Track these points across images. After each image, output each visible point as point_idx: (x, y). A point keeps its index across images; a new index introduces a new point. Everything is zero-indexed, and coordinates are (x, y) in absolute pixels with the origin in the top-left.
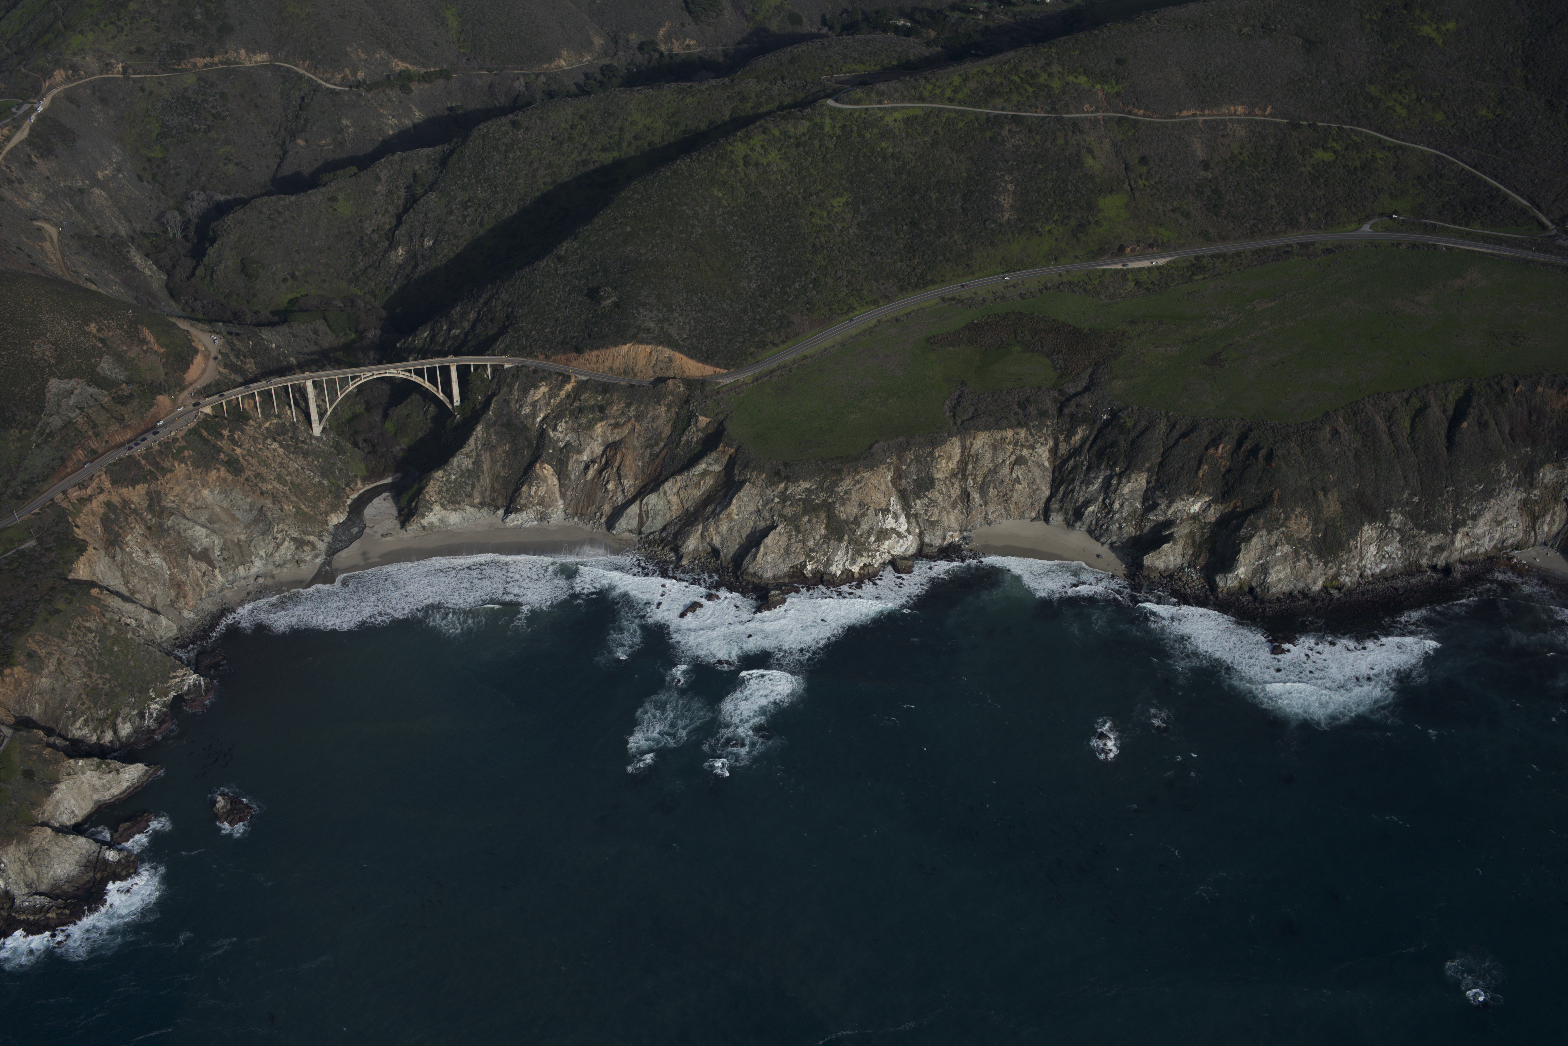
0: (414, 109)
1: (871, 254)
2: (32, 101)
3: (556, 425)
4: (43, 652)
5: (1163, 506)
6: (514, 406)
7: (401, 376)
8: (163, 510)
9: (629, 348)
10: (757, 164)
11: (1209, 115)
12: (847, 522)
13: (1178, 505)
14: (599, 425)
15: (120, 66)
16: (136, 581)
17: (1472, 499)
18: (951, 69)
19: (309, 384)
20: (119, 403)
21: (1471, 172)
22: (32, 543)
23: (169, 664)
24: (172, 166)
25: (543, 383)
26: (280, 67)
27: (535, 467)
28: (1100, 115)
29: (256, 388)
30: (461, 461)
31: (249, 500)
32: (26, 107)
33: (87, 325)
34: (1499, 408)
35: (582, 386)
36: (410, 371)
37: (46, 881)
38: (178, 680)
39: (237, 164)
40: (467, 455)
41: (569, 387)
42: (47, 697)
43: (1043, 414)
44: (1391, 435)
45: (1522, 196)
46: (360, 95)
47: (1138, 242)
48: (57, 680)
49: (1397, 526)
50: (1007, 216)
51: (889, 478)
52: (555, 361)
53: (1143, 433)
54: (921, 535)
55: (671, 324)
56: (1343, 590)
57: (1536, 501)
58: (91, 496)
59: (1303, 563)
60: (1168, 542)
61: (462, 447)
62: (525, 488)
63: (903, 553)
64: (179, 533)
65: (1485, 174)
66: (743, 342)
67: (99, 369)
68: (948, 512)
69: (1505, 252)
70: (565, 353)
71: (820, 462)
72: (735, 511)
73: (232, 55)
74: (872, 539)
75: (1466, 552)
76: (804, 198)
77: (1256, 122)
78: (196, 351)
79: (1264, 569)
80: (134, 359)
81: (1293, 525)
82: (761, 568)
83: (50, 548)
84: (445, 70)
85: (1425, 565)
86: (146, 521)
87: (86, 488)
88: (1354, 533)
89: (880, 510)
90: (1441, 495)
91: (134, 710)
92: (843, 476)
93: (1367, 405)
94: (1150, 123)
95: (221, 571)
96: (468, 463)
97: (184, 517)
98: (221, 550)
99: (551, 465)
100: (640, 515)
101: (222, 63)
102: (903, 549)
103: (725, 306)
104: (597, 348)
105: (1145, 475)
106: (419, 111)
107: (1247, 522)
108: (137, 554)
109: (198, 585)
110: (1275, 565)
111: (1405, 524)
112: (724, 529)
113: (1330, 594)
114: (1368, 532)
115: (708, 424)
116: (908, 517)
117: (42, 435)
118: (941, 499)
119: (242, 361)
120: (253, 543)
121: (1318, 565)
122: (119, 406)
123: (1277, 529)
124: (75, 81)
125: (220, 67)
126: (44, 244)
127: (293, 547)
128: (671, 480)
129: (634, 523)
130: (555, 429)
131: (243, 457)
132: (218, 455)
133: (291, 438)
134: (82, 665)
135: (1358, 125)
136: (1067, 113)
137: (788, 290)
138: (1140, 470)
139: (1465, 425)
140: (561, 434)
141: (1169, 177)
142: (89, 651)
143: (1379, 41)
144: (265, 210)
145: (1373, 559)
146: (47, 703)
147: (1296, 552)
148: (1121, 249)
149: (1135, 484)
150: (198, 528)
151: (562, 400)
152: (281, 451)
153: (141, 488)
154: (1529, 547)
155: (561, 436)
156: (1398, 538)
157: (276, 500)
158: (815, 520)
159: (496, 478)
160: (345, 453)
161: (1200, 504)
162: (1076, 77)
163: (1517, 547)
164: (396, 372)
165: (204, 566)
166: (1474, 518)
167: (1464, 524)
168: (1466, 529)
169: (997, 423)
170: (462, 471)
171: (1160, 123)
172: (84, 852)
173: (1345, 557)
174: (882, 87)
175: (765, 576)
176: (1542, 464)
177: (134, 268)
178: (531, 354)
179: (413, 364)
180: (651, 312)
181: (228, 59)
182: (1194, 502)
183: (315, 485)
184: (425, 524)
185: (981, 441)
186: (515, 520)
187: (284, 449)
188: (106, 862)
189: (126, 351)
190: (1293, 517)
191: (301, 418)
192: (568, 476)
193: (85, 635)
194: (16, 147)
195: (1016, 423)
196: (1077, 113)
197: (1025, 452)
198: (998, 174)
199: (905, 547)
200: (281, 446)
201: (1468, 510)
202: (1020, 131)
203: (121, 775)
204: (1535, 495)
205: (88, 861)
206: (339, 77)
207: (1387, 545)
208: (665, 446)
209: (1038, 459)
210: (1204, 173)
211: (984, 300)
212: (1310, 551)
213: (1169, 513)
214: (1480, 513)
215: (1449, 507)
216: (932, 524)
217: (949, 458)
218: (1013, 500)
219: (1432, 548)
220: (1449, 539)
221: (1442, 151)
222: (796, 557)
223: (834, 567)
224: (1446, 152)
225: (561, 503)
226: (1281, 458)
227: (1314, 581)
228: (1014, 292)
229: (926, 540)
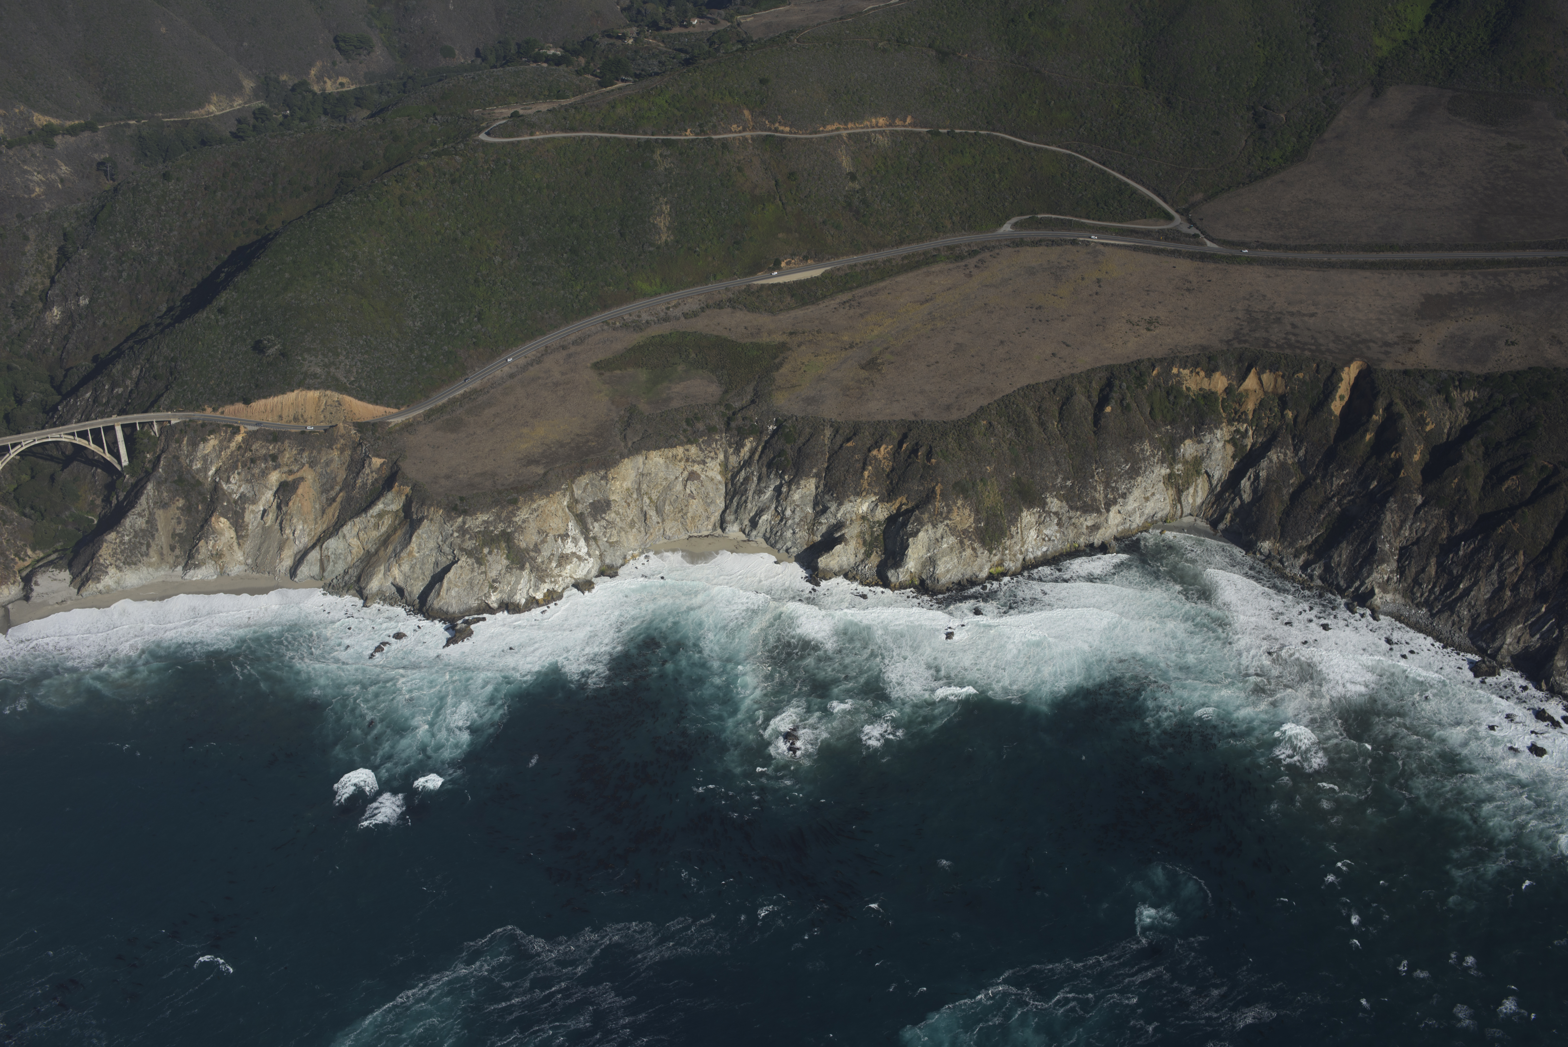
1: (533, 284)
3: (229, 477)
5: (833, 509)
6: (184, 462)
7: (63, 440)
9: (297, 395)
10: (413, 203)
11: (852, 128)
12: (527, 550)
13: (847, 507)
14: (275, 474)
17: (1120, 478)
21: (1101, 169)
25: (212, 436)
27: (210, 521)
28: (748, 134)
30: (134, 521)
34: (1139, 390)
35: (252, 436)
36: (73, 434)
40: (140, 515)
41: (239, 438)
43: (711, 430)
44: (1042, 424)
45: (1148, 189)
46: (2, 152)
47: (793, 255)
49: (1054, 510)
51: (565, 503)
52: (223, 412)
53: (808, 440)
54: (602, 556)
55: (339, 368)
57: (1179, 475)
59: (968, 552)
60: (840, 543)
61: (133, 507)
62: (202, 543)
63: (585, 576)
65: (1113, 170)
66: (412, 381)
68: (626, 532)
69: (1137, 243)
70: (232, 403)
71: (496, 494)
72: (416, 549)
75: (1120, 529)
76: (463, 234)
77: (898, 132)
79: (932, 561)
81: (956, 517)
82: (446, 603)
84: (89, 123)
85: (1083, 544)
88: (1014, 520)
89: (559, 535)
90: (1093, 477)
92: (519, 505)
94: (797, 139)
96: (141, 523)
99: (228, 519)
100: (321, 561)
102: (585, 572)
103: (391, 345)
104: (265, 397)
105: (813, 481)
107: (913, 518)
110: (942, 557)
111: (1061, 508)
112: (406, 567)
114: (1028, 517)
115: (382, 465)
116: (587, 539)
118: (618, 520)
121: (983, 553)
123: (942, 522)
128: (350, 523)
129: (316, 569)
130: (228, 481)
135: (994, 130)
136: (715, 134)
137: (453, 325)
138: (808, 476)
139: (1108, 409)
140: (235, 485)
141: (817, 190)
143: (1007, 48)
145: (1034, 543)
147: (961, 542)
148: (777, 263)
149: (805, 490)
151: (232, 452)
154: (1177, 519)
155: (234, 487)
156: (1056, 521)
158: (495, 551)
159: (172, 535)
160: (11, 523)
161: (867, 504)
163: (1166, 520)
164: (58, 436)
166: (1124, 496)
167: (1115, 502)
168: (1117, 507)
169: (667, 442)
170: (135, 532)
171: (806, 139)
173: (1007, 544)
174: (533, 118)
175: (452, 607)
176: (1182, 440)
178: (197, 408)
179: (76, 427)
180: (316, 357)
182: (861, 503)
184: (102, 587)
185: (656, 460)
186: (195, 574)
190: (955, 508)
192: (245, 528)
195: (685, 440)
196: (725, 133)
197: (697, 468)
198: (653, 197)
199: (586, 569)
201: (1117, 489)
202: (672, 154)
204: (1178, 470)
207: (1046, 528)
208: (341, 490)
209: (710, 474)
210: (851, 184)
211: (647, 322)
212: (974, 541)
213: (839, 515)
214: (1129, 491)
215: (1100, 488)
216: (611, 544)
217: (624, 480)
218: (689, 515)
219: (1087, 527)
220: (1102, 518)
221: (1073, 151)
222: (480, 589)
223: (518, 595)
224: (1076, 152)
225: (239, 556)
226: (940, 454)
227: (981, 569)
228: (677, 312)
229: (608, 561)
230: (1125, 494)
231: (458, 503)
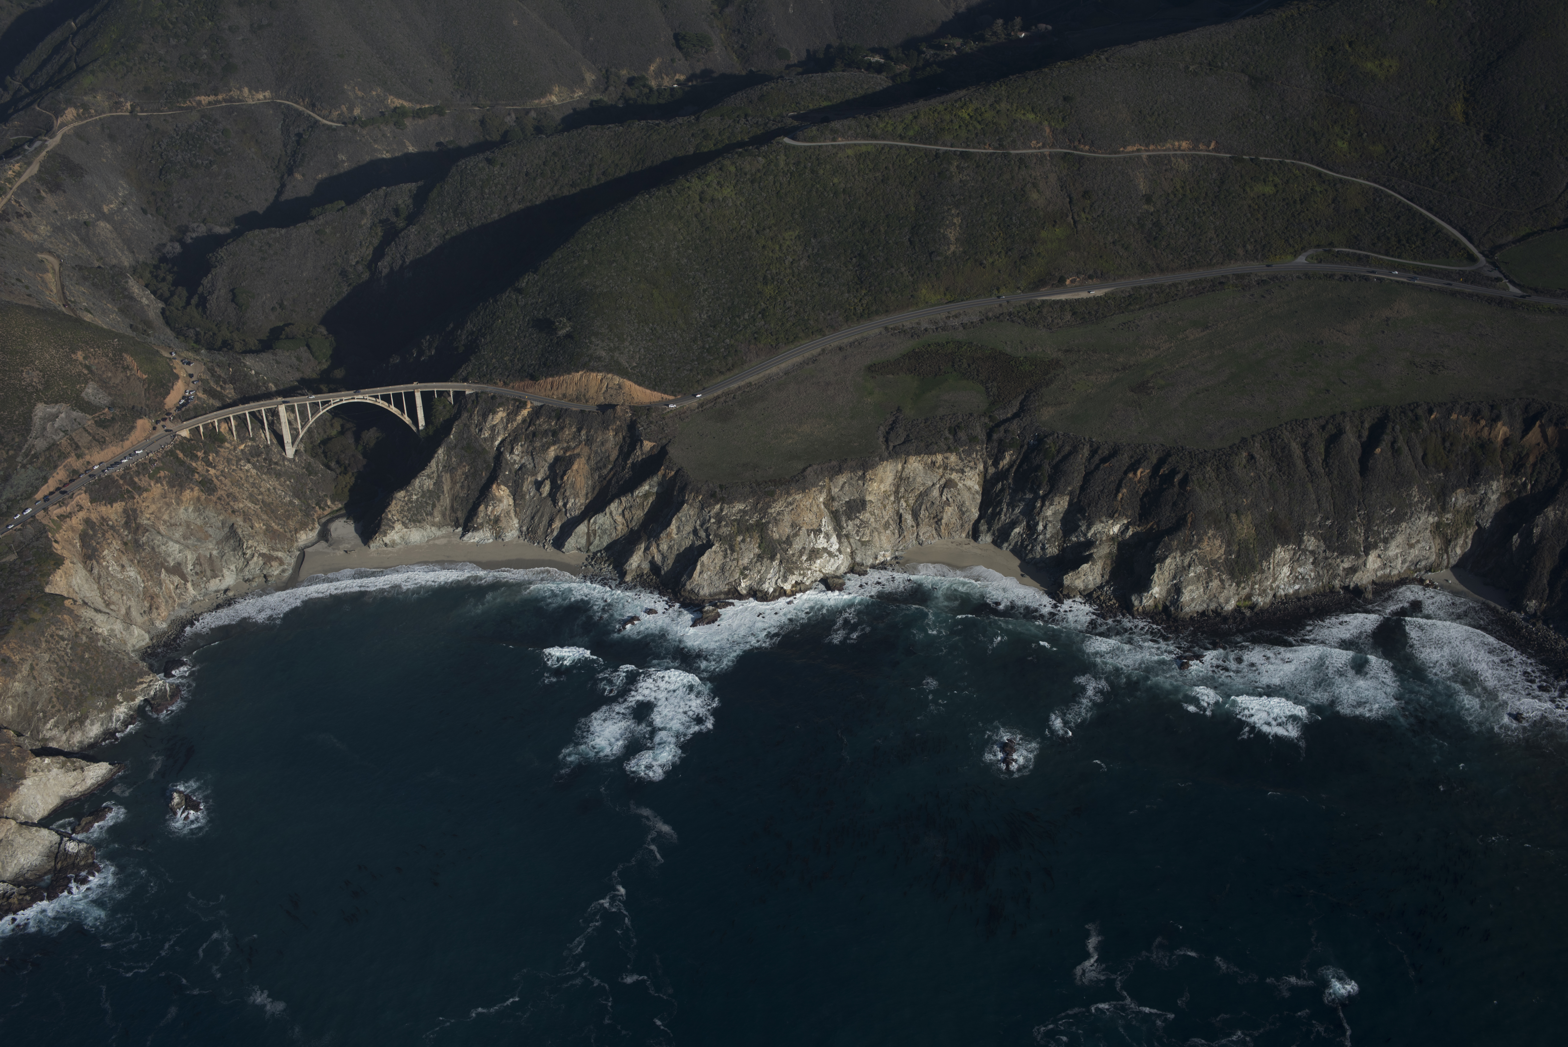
0: (407, 143)
1: (820, 285)
2: (44, 138)
3: (512, 449)
4: (16, 658)
5: (1083, 528)
6: (474, 430)
7: (368, 401)
8: (138, 527)
9: (582, 376)
10: (712, 200)
11: (1153, 150)
12: (780, 542)
13: (1098, 527)
14: (552, 448)
15: (128, 104)
16: (112, 592)
17: (1383, 522)
18: (905, 107)
19: (282, 409)
20: (100, 426)
21: (1408, 205)
22: (13, 557)
23: (136, 670)
24: (175, 199)
25: (501, 409)
26: (281, 104)
27: (491, 487)
28: (1046, 151)
29: (231, 413)
30: (423, 482)
31: (221, 518)
32: (37, 144)
33: (74, 353)
34: (1413, 434)
35: (536, 412)
36: (376, 397)
37: (10, 869)
38: (145, 685)
39: (236, 197)
40: (429, 477)
41: (525, 412)
42: (20, 700)
43: (973, 440)
44: (1307, 461)
45: (1455, 228)
46: (356, 131)
47: (1078, 273)
48: (29, 684)
49: (1311, 548)
50: (952, 248)
51: (821, 500)
52: (513, 387)
53: (1066, 458)
54: (853, 554)
55: (622, 353)
56: (1256, 610)
57: (1449, 524)
58: (70, 513)
59: (1215, 584)
60: (1087, 562)
61: (424, 469)
62: (482, 508)
63: (835, 571)
64: (153, 549)
65: (1421, 206)
66: (691, 370)
67: (83, 394)
68: (879, 533)
69: (1435, 283)
70: (522, 380)
71: (754, 485)
72: (675, 531)
73: (235, 93)
74: (804, 558)
75: (1379, 574)
76: (758, 232)
77: (1200, 156)
78: (177, 377)
79: (1177, 590)
80: (118, 385)
81: (1205, 546)
82: (698, 585)
83: (29, 562)
84: (438, 107)
85: (1338, 586)
86: (123, 538)
87: (66, 505)
88: (1267, 555)
89: (812, 530)
90: (1354, 519)
91: (101, 713)
92: (776, 498)
93: (1284, 431)
94: (1095, 158)
95: (193, 585)
96: (429, 484)
97: (159, 533)
98: (194, 565)
99: (508, 487)
100: (588, 534)
101: (225, 100)
102: (834, 568)
103: (675, 335)
104: (552, 376)
105: (1067, 498)
106: (413, 146)
107: (1162, 543)
108: (114, 568)
109: (170, 597)
110: (1188, 585)
111: (1318, 547)
112: (664, 547)
113: (1243, 613)
114: (1281, 553)
115: (652, 448)
116: (839, 537)
117: (27, 456)
118: (872, 520)
119: (221, 386)
120: (225, 558)
121: (1231, 585)
122: (101, 430)
123: (1191, 550)
124: (86, 118)
125: (224, 104)
126: (45, 276)
127: (261, 562)
128: (617, 501)
129: (583, 541)
130: (512, 452)
131: (217, 478)
132: (193, 476)
133: (265, 459)
134: (54, 671)
135: (1300, 160)
136: (1014, 149)
137: (738, 320)
138: (1063, 494)
139: (1378, 450)
140: (516, 456)
141: (1111, 210)
142: (61, 658)
143: (1323, 77)
144: (256, 242)
145: (1286, 579)
146: (20, 706)
147: (1209, 573)
148: (1062, 280)
149: (1058, 507)
150: (171, 543)
151: (518, 425)
152: (254, 472)
153: (119, 506)
154: (1442, 569)
155: (517, 458)
156: (1311, 560)
157: (246, 517)
158: (748, 540)
159: (454, 498)
160: (316, 474)
161: (1118, 526)
162: (1024, 114)
163: (1429, 569)
164: (365, 397)
165: (177, 579)
166: (1386, 541)
167: (1375, 546)
168: (1378, 552)
169: (927, 449)
170: (423, 491)
171: (1104, 158)
172: (47, 843)
173: (1258, 578)
174: (836, 125)
175: (702, 593)
176: (1454, 489)
177: (131, 298)
178: (490, 381)
179: (380, 391)
180: (603, 341)
181: (231, 97)
182: (1113, 524)
183: (285, 504)
184: (388, 542)
185: (915, 465)
186: (474, 538)
187: (257, 469)
188: (66, 853)
189: (110, 378)
190: (1206, 538)
191: (275, 441)
192: (523, 497)
193: (58, 642)
194: (26, 182)
195: (945, 447)
196: (1025, 149)
197: (954, 476)
198: (946, 208)
199: (836, 566)
200: (255, 467)
201: (1379, 533)
202: (968, 167)
203: (86, 773)
204: (1447, 519)
205: (50, 851)
206: (335, 114)
207: (1300, 566)
208: (612, 469)
209: (969, 483)
210: (1146, 207)
211: (926, 330)
212: (1221, 571)
213: (1089, 535)
214: (1392, 536)
215: (1361, 530)
216: (864, 544)
217: (882, 481)
218: (943, 521)
219: (1344, 569)
220: (1361, 561)
221: (1380, 185)
222: (731, 575)
223: (767, 583)
224: (1384, 186)
225: (515, 522)
226: (1196, 482)
227: (1227, 601)
228: (956, 322)
229: (858, 559)
230: (1387, 539)
231: (718, 490)
